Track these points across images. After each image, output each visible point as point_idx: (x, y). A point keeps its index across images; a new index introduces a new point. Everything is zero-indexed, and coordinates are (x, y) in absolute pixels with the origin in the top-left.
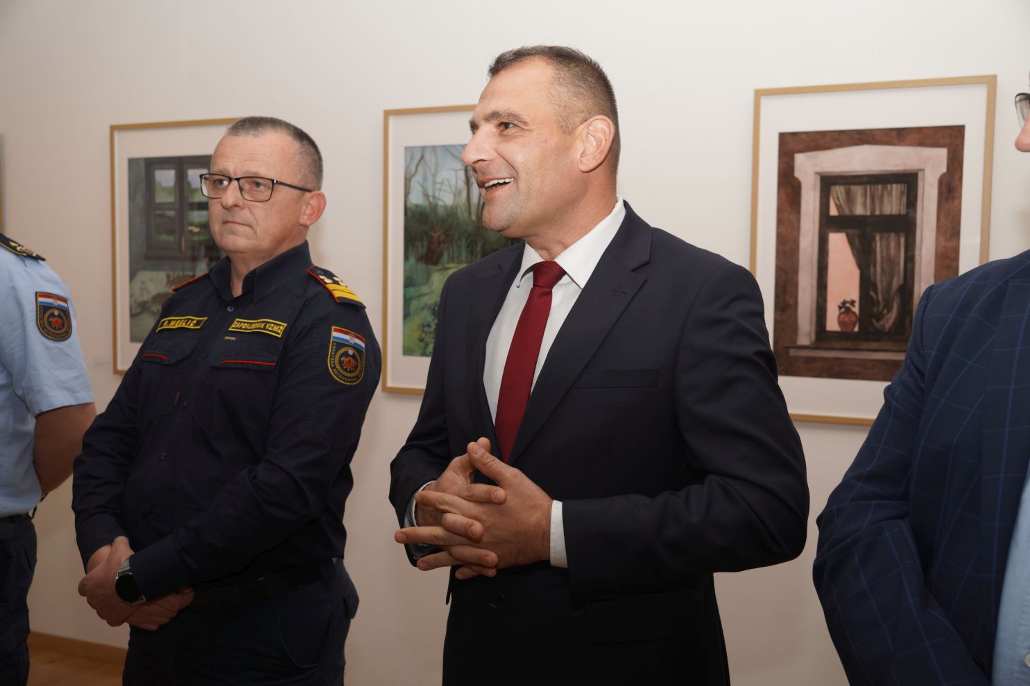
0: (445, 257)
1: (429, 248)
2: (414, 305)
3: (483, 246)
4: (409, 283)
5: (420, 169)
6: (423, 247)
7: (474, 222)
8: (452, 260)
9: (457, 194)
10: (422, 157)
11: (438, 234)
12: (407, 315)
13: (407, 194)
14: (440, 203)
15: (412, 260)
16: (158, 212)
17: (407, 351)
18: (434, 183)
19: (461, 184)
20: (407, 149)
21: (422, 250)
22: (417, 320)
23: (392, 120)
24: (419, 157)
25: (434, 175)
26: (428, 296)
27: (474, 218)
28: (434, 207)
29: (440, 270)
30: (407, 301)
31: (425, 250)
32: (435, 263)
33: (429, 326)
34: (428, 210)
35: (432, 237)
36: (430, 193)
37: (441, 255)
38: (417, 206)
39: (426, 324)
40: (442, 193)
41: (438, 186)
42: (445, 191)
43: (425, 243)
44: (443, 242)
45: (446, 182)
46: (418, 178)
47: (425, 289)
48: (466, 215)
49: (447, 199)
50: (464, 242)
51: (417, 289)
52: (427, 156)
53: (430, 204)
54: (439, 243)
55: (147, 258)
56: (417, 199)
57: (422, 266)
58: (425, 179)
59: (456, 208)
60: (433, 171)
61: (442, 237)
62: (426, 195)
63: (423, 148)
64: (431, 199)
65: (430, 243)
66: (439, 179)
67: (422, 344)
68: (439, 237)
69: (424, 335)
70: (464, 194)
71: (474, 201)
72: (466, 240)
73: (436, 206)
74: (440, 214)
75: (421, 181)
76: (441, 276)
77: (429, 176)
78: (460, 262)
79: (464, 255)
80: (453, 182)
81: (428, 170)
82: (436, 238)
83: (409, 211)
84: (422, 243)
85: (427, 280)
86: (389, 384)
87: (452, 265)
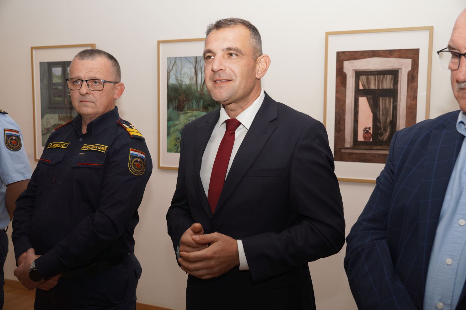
0: (186, 108)
1: (178, 104)
2: (172, 129)
3: (203, 103)
4: (169, 119)
5: (174, 68)
7: (199, 92)
8: (189, 109)
9: (191, 79)
10: (175, 62)
11: (183, 97)
12: (169, 134)
13: (168, 79)
14: (184, 83)
15: (171, 109)
16: (54, 87)
17: (169, 150)
18: (181, 74)
19: (193, 74)
20: (168, 58)
21: (175, 104)
22: (173, 136)
23: (161, 45)
24: (174, 62)
25: (181, 70)
26: (178, 125)
27: (199, 90)
28: (181, 85)
29: (184, 114)
30: (169, 128)
31: (177, 105)
32: (182, 111)
33: (179, 139)
34: (178, 86)
35: (180, 99)
36: (179, 79)
37: (184, 107)
38: (173, 84)
39: (178, 138)
40: (184, 78)
41: (182, 76)
42: (186, 78)
43: (177, 101)
44: (185, 101)
45: (186, 73)
46: (174, 71)
47: (177, 122)
48: (195, 88)
49: (186, 81)
50: (194, 101)
51: (173, 122)
52: (177, 62)
53: (179, 83)
54: (183, 101)
55: (49, 108)
56: (173, 81)
57: (175, 112)
58: (176, 72)
59: (191, 85)
60: (180, 69)
61: (185, 99)
62: (177, 80)
63: (176, 58)
64: (179, 81)
65: (179, 101)
66: (183, 72)
67: (176, 147)
68: (183, 99)
69: (176, 143)
70: (194, 79)
71: (199, 82)
72: (196, 100)
73: (182, 85)
74: (183, 88)
75: (175, 73)
76: (184, 117)
77: (178, 71)
78: (193, 110)
79: (194, 107)
80: (189, 74)
81: (178, 68)
82: (182, 99)
83: (169, 87)
84: (175, 101)
85: (178, 118)
86: (161, 165)
87: (189, 111)
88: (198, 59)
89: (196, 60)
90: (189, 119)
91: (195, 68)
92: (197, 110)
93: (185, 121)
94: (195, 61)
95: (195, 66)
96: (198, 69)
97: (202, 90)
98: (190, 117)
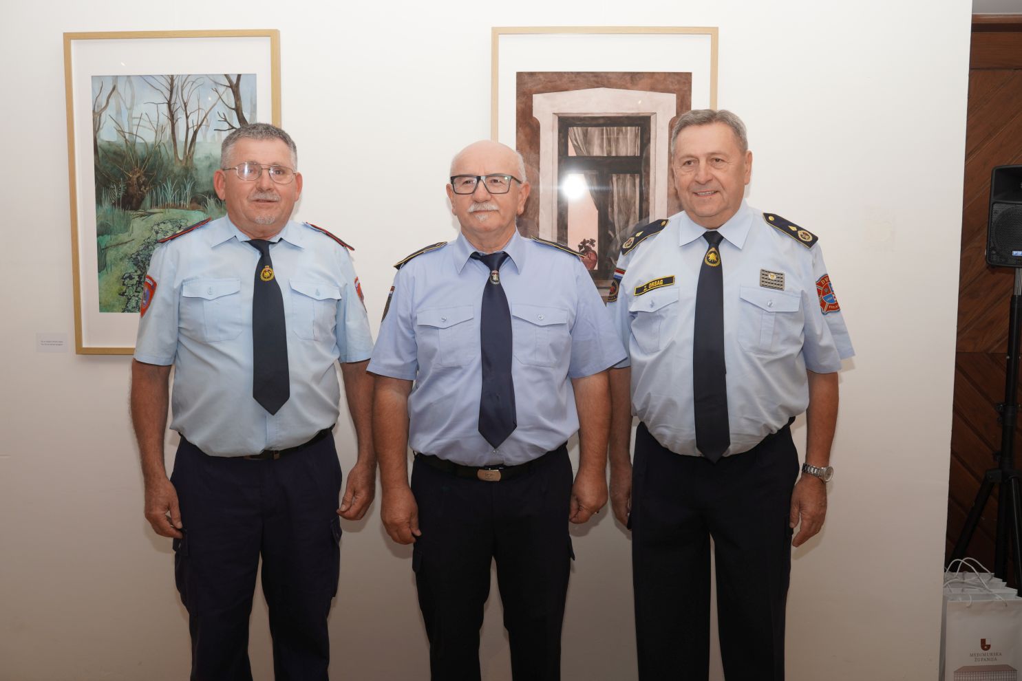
0: (147, 201)
1: (126, 192)
2: (111, 254)
3: (193, 188)
4: (103, 231)
5: (112, 102)
6: (119, 189)
7: (181, 161)
8: (155, 204)
9: (159, 130)
10: (114, 89)
11: (138, 175)
12: (102, 266)
13: (96, 130)
14: (139, 140)
15: (107, 206)
17: (105, 307)
18: (131, 118)
19: (165, 120)
20: (94, 78)
21: (118, 193)
22: (116, 272)
23: (74, 44)
24: (110, 88)
25: (131, 109)
26: (128, 245)
27: (181, 157)
28: (131, 145)
29: (142, 216)
30: (102, 251)
31: (121, 194)
32: (136, 209)
33: (131, 278)
34: (124, 148)
35: (130, 178)
36: (126, 130)
37: (142, 198)
38: (110, 144)
39: (126, 275)
40: (140, 129)
41: (136, 122)
42: (144, 127)
43: (121, 186)
44: (144, 184)
45: (144, 117)
46: (111, 110)
47: (123, 237)
48: (171, 153)
49: (147, 136)
50: (169, 185)
51: (113, 237)
52: (120, 88)
53: (126, 140)
54: (140, 186)
56: (109, 135)
57: (118, 212)
58: (119, 112)
59: (159, 147)
60: (129, 105)
61: (143, 179)
62: (121, 131)
63: (116, 78)
64: (127, 135)
65: (128, 185)
66: (136, 114)
67: (123, 298)
68: (138, 179)
69: (124, 288)
70: (168, 131)
71: (181, 136)
72: (172, 183)
73: (134, 144)
74: (139, 153)
75: (113, 114)
76: (143, 223)
77: (123, 109)
78: (166, 206)
79: (170, 198)
80: (154, 117)
81: (122, 102)
82: (135, 179)
83: (99, 149)
84: (118, 186)
85: (127, 226)
86: (85, 345)
87: (156, 210)
88: (175, 82)
89: (172, 85)
90: (156, 228)
91: (169, 104)
92: (179, 207)
93: (147, 235)
94: (169, 88)
95: (168, 97)
96: (177, 106)
97: (189, 155)
98: (158, 225)
